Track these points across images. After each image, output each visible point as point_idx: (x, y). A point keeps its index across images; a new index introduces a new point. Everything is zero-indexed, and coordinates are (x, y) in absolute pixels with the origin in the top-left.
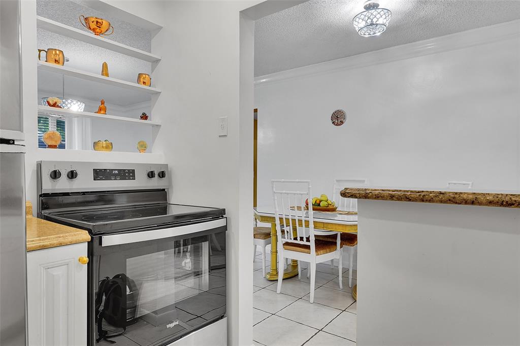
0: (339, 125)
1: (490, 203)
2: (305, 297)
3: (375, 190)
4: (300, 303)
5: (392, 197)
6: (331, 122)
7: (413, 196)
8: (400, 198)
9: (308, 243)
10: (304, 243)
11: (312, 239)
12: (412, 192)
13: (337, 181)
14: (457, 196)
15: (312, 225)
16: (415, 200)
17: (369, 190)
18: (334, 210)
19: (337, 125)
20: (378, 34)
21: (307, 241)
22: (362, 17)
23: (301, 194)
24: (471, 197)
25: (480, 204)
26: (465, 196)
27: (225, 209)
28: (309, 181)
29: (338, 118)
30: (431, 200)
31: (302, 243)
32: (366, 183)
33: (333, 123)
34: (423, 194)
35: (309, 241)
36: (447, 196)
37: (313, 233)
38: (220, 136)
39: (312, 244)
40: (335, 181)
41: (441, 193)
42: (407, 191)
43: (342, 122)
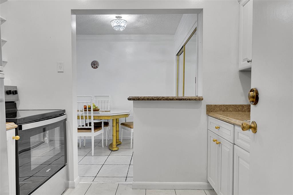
0: (96, 68)
1: (177, 99)
2: (90, 154)
3: (142, 97)
4: (86, 157)
5: (148, 99)
6: (91, 67)
7: (155, 98)
8: (151, 100)
9: (90, 127)
10: (88, 127)
11: (93, 124)
12: (154, 97)
13: (95, 96)
14: (168, 98)
15: (92, 118)
16: (155, 100)
17: (139, 97)
18: (98, 110)
19: (94, 68)
20: (122, 30)
21: (89, 126)
22: (116, 21)
23: (87, 103)
24: (172, 98)
25: (174, 100)
26: (170, 98)
27: (65, 110)
28: (92, 96)
29: (95, 65)
30: (160, 100)
31: (87, 127)
32: (110, 97)
33: (92, 67)
34: (158, 98)
35: (91, 126)
36: (165, 98)
37: (93, 122)
38: (58, 72)
39: (92, 127)
40: (94, 97)
41: (163, 97)
42: (153, 97)
43: (97, 67)
